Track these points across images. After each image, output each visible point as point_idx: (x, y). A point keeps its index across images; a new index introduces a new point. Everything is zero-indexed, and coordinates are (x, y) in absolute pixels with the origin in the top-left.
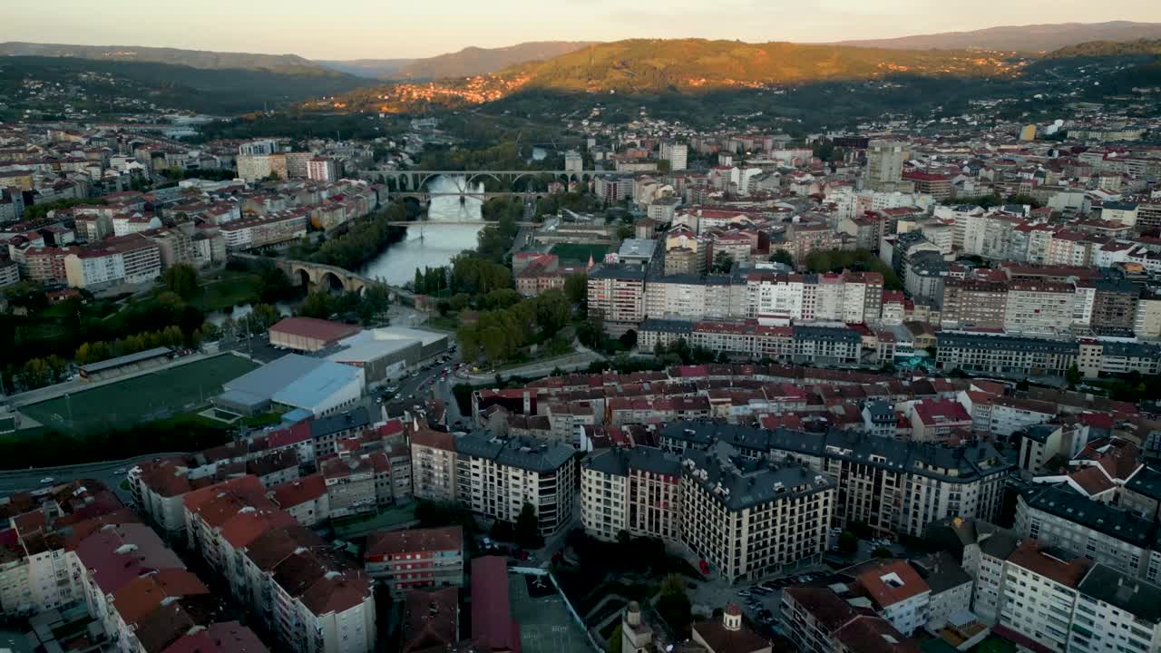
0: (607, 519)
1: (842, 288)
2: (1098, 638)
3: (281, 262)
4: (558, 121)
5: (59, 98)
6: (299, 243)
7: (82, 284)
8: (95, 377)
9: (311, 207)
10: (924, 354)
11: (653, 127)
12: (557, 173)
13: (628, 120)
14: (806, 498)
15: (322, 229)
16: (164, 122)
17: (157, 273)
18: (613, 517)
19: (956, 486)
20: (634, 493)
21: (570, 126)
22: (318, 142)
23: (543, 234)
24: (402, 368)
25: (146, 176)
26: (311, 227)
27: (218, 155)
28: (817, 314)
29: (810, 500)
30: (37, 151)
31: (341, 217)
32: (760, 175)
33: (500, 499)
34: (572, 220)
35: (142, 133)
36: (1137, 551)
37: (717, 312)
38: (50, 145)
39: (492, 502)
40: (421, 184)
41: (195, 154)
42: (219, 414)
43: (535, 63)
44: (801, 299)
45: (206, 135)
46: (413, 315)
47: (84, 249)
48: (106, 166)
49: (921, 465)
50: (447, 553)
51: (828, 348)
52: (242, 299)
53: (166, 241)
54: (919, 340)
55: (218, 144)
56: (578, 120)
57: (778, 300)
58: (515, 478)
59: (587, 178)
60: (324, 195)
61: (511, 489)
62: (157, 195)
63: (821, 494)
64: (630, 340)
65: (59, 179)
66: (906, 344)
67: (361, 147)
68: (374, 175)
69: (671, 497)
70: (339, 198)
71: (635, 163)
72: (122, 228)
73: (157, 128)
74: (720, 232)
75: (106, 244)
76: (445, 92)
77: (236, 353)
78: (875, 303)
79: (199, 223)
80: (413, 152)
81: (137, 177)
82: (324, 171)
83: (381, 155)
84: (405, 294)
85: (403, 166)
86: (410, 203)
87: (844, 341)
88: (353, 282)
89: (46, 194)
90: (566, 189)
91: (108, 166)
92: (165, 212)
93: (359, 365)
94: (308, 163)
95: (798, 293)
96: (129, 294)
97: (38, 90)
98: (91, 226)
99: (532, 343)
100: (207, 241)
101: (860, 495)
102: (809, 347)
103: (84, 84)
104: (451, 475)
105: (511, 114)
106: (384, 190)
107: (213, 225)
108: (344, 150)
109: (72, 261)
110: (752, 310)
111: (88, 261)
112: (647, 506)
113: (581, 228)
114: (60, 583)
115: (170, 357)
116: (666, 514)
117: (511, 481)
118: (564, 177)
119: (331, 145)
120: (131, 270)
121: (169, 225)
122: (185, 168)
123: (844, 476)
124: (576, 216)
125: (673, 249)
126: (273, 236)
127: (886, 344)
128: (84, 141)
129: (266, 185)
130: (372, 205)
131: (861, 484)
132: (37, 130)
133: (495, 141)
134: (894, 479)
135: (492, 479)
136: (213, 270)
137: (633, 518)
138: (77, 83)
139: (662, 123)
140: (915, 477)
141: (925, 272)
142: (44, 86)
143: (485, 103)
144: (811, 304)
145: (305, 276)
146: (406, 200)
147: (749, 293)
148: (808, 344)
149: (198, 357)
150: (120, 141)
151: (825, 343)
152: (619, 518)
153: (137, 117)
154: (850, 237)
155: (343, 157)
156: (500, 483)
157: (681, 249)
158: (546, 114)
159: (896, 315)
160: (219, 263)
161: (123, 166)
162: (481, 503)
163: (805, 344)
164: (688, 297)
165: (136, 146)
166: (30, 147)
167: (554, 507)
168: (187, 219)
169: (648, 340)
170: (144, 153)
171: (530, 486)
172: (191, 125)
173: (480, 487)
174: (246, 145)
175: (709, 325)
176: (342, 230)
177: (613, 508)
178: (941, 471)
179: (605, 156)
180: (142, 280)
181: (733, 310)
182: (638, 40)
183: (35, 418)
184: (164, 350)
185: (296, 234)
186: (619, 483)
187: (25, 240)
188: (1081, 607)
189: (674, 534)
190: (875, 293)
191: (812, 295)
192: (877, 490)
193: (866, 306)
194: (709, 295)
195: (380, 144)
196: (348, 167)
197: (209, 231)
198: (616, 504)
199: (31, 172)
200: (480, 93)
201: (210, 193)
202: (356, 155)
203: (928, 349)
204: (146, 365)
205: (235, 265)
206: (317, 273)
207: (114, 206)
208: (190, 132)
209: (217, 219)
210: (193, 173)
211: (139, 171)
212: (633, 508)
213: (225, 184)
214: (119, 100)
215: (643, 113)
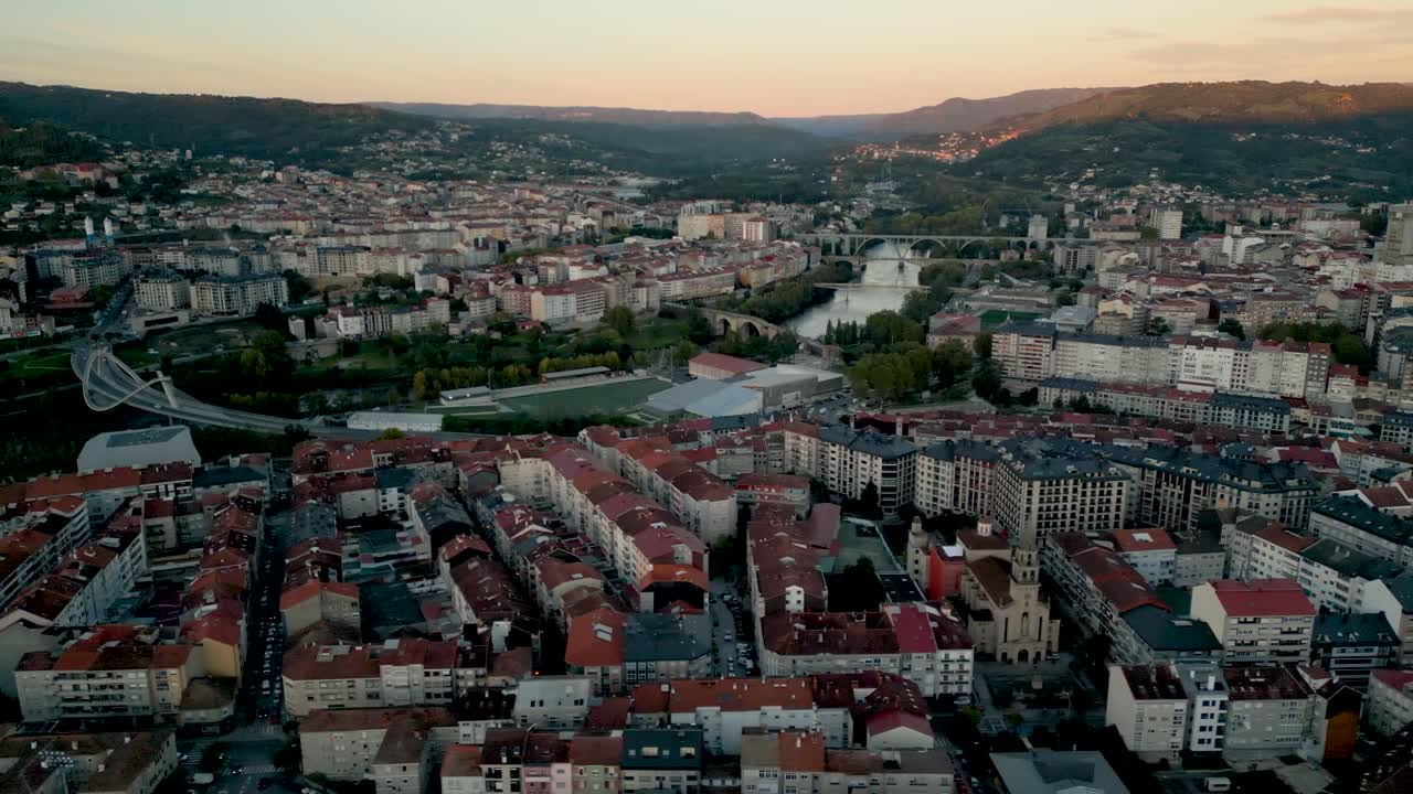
0: (935, 500)
1: (1279, 357)
2: (1314, 595)
3: (706, 313)
4: (1038, 185)
5: (522, 160)
6: (727, 298)
7: (543, 318)
8: (553, 383)
9: (741, 265)
10: (1367, 432)
11: (1163, 192)
12: (1014, 240)
13: (1130, 183)
14: (1098, 484)
15: (749, 287)
16: (614, 184)
17: (601, 314)
18: (940, 498)
19: (1255, 495)
20: (957, 477)
21: (1053, 190)
22: (759, 205)
23: (974, 300)
24: (797, 398)
25: (597, 231)
26: (739, 285)
27: (661, 215)
28: (1248, 384)
29: (1102, 486)
30: (507, 207)
31: (769, 276)
32: (1259, 245)
33: (851, 480)
34: (1010, 286)
35: (594, 194)
36: (1393, 547)
37: (1134, 376)
38: (517, 203)
39: (845, 483)
40: (858, 249)
41: (640, 213)
42: (642, 417)
43: (1028, 116)
44: (1230, 366)
45: (652, 196)
46: (818, 362)
47: (547, 289)
48: (564, 222)
49: (1228, 478)
50: (795, 491)
51: (1250, 418)
52: (669, 341)
53: (611, 286)
54: (1361, 417)
55: (663, 205)
56: (1065, 183)
57: (1204, 367)
58: (864, 462)
59: (1050, 246)
60: (756, 254)
61: (860, 472)
62: (604, 249)
63: (1115, 483)
64: (1030, 397)
65: (526, 232)
66: (1346, 421)
67: (803, 211)
68: (810, 238)
69: (987, 481)
70: (770, 258)
71: (1113, 230)
72: (576, 273)
73: (607, 190)
74: (1163, 299)
75: (561, 287)
76: (913, 152)
77: (660, 378)
78: (1319, 376)
79: (639, 274)
80: (858, 217)
81: (589, 232)
82: (759, 232)
83: (822, 219)
84: (816, 344)
85: (843, 230)
86: (841, 267)
87: (1269, 412)
88: (771, 331)
89: (515, 244)
90: (1022, 257)
91: (566, 222)
92: (611, 263)
93: (759, 389)
94: (745, 224)
95: (1227, 360)
96: (577, 330)
97: (503, 152)
98: (551, 272)
99: (925, 389)
100: (645, 289)
101: (1171, 503)
102: (1229, 416)
103: (543, 146)
104: (813, 459)
105: (981, 176)
106: (817, 254)
107: (651, 277)
108: (783, 213)
109: (537, 297)
110: (1173, 375)
111: (549, 298)
112: (968, 489)
113: (1017, 294)
114: (537, 483)
115: (608, 374)
116: (983, 496)
117: (861, 465)
118: (1022, 244)
119: (773, 207)
120: (581, 310)
121: (614, 273)
122: (630, 226)
123: (1158, 486)
124: (1015, 282)
125: (1104, 313)
126: (702, 291)
127: (1319, 418)
128: (545, 200)
129: (701, 243)
130: (804, 266)
131: (1173, 493)
132: (506, 189)
133: (956, 207)
134: (1201, 489)
135: (845, 463)
136: (648, 316)
137: (956, 499)
138: (537, 144)
139: (1177, 187)
140: (1219, 486)
141: (1396, 349)
142: (509, 148)
143: (956, 164)
144: (1241, 373)
145: (726, 323)
146: (837, 264)
147: (1171, 357)
148: (1228, 412)
149: (630, 378)
150: (576, 200)
151: (1247, 412)
152: (944, 499)
153: (590, 179)
154: (1329, 311)
155: (783, 219)
156: (851, 466)
157: (1115, 313)
158: (1026, 176)
159: (1344, 391)
160: (652, 310)
161: (579, 222)
162: (835, 483)
163: (1223, 411)
164: (1101, 358)
165: (590, 204)
166: (501, 203)
167: (894, 489)
168: (629, 270)
169: (1048, 396)
170: (596, 211)
171: (875, 469)
172: (639, 188)
173: (836, 470)
174: (688, 206)
175: (1118, 387)
176: (768, 289)
177: (941, 490)
178: (1245, 483)
179: (1081, 223)
180: (589, 320)
181: (1152, 375)
182: (1169, 85)
183: (510, 406)
184: (605, 369)
185: (724, 290)
186: (946, 468)
187: (501, 278)
188: (1303, 570)
189: (989, 513)
190: (1320, 365)
191: (1243, 363)
192: (1187, 500)
193: (1309, 378)
194: (1125, 357)
195: (825, 209)
196: (785, 231)
197: (647, 281)
198: (943, 486)
199: (504, 224)
200: (952, 153)
201: (651, 248)
202: (796, 218)
203: (1371, 427)
204: (590, 378)
205: (666, 313)
206: (737, 322)
207: (571, 256)
208: (638, 194)
209: (656, 271)
210: (637, 231)
211: (592, 227)
212: (957, 490)
213: (666, 242)
214: (575, 163)
215: (1153, 176)
